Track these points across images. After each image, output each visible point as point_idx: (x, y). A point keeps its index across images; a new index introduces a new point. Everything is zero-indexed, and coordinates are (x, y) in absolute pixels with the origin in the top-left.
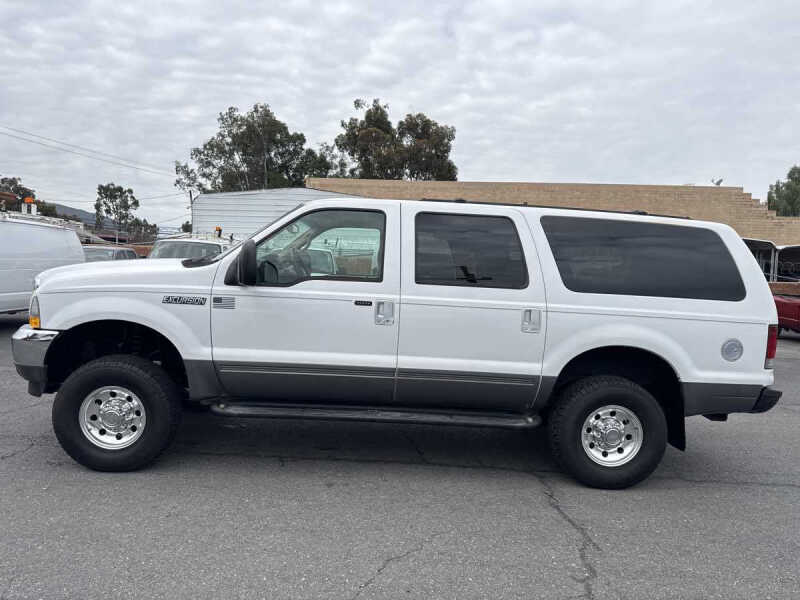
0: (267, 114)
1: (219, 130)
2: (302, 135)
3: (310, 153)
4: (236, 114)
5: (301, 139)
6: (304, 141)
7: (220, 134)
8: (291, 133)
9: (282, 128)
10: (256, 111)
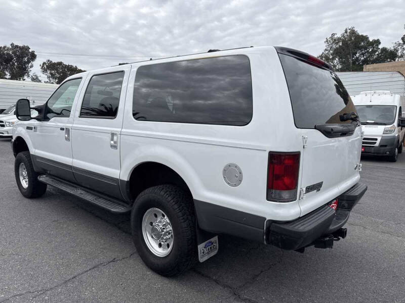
0: (353, 32)
1: (325, 48)
2: (378, 40)
3: (384, 50)
4: (336, 36)
5: (378, 42)
6: (380, 43)
7: (326, 50)
8: (371, 40)
9: (364, 38)
10: (346, 32)
